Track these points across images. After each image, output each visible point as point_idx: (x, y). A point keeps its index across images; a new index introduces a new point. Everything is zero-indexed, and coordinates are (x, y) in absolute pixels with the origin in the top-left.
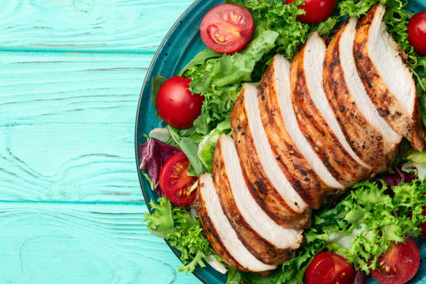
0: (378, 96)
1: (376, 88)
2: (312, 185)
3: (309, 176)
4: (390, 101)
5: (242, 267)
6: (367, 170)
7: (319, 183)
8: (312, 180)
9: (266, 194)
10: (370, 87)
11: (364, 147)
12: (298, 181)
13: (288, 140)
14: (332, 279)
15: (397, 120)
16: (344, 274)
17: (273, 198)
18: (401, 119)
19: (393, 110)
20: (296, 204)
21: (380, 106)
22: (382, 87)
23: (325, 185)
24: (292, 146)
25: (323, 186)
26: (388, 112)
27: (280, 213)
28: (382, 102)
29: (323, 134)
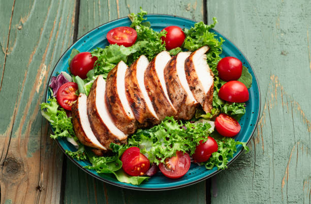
0: (192, 80)
1: (192, 76)
2: (141, 107)
3: (141, 102)
4: (197, 83)
5: (87, 137)
6: (174, 111)
7: (145, 107)
8: (142, 104)
9: (114, 103)
10: (189, 75)
11: (176, 98)
12: (134, 103)
13: (135, 82)
14: (136, 164)
15: (198, 94)
16: (144, 165)
17: (118, 105)
18: (201, 93)
19: (198, 88)
20: (129, 113)
21: (191, 85)
22: (195, 76)
23: (148, 110)
24: (136, 85)
25: (147, 111)
26: (195, 88)
27: (118, 114)
28: (193, 83)
29: (156, 86)
